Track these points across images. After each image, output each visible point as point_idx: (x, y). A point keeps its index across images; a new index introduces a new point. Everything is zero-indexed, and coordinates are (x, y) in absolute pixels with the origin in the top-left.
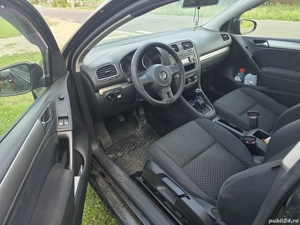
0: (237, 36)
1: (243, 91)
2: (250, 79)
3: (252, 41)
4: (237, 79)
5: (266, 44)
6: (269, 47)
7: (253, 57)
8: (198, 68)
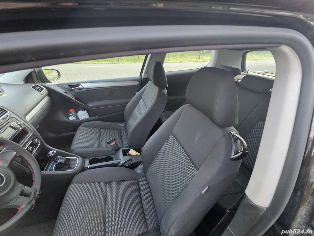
0: (48, 84)
1: (86, 126)
2: (83, 115)
3: (67, 86)
4: (72, 118)
5: (80, 87)
6: (84, 88)
7: (76, 98)
8: (32, 130)
